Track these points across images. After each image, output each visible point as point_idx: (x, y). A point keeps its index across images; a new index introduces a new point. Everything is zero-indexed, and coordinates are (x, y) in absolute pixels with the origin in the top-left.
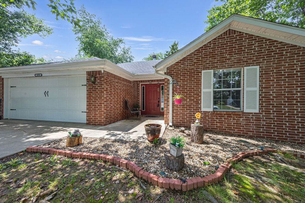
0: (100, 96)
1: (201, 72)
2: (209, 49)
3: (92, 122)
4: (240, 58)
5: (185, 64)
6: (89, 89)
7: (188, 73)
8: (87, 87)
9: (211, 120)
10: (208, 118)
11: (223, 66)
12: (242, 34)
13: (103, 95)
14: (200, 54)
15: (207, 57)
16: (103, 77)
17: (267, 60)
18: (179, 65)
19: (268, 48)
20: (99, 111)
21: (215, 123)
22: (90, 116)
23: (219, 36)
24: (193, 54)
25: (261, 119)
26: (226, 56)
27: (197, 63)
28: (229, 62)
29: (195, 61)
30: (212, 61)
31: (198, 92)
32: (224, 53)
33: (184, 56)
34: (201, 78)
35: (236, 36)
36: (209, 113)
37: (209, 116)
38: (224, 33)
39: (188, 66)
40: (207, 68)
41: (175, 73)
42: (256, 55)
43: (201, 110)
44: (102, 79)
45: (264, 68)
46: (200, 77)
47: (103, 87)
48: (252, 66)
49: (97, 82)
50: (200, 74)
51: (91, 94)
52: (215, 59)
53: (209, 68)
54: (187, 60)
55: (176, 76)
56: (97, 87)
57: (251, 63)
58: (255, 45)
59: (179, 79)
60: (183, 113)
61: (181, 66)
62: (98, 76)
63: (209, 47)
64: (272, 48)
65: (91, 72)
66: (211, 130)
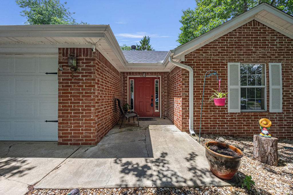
0: (86, 93)
1: (227, 65)
2: (235, 38)
3: (71, 140)
4: (264, 52)
5: (208, 52)
6: (63, 80)
7: (211, 65)
8: (59, 76)
9: (238, 123)
10: (235, 121)
11: (249, 60)
12: (265, 27)
13: (92, 91)
14: (225, 43)
15: (233, 48)
16: (94, 60)
17: (286, 58)
18: (200, 53)
19: (287, 46)
20: (86, 120)
21: (242, 127)
22: (67, 130)
23: (244, 25)
24: (217, 42)
25: (283, 119)
26: (252, 48)
27: (222, 53)
28: (255, 56)
29: (220, 50)
30: (238, 53)
31: (224, 89)
32: (249, 45)
33: (207, 43)
34: (227, 72)
35: (260, 28)
36: (236, 115)
37: (236, 118)
38: (249, 23)
39: (211, 55)
40: (233, 60)
41: (195, 64)
42: (278, 51)
43: (227, 111)
44: (92, 63)
45: (284, 65)
46: (225, 70)
47: (92, 78)
48: (275, 62)
49: (80, 68)
50: (225, 66)
51: (68, 90)
52: (241, 50)
53: (235, 60)
54: (210, 48)
55: (197, 67)
56: (80, 77)
57: (274, 60)
58: (277, 41)
59: (201, 71)
60: (206, 116)
61: (203, 55)
62: (82, 57)
63: (234, 35)
64: (290, 46)
65: (69, 50)
66: (238, 135)
